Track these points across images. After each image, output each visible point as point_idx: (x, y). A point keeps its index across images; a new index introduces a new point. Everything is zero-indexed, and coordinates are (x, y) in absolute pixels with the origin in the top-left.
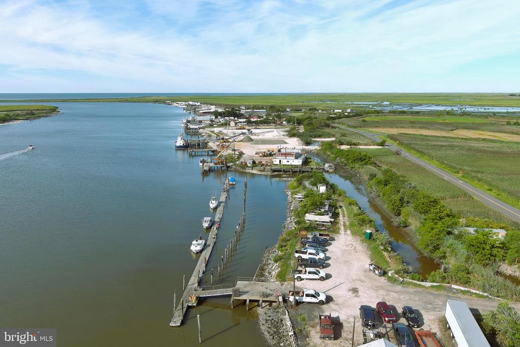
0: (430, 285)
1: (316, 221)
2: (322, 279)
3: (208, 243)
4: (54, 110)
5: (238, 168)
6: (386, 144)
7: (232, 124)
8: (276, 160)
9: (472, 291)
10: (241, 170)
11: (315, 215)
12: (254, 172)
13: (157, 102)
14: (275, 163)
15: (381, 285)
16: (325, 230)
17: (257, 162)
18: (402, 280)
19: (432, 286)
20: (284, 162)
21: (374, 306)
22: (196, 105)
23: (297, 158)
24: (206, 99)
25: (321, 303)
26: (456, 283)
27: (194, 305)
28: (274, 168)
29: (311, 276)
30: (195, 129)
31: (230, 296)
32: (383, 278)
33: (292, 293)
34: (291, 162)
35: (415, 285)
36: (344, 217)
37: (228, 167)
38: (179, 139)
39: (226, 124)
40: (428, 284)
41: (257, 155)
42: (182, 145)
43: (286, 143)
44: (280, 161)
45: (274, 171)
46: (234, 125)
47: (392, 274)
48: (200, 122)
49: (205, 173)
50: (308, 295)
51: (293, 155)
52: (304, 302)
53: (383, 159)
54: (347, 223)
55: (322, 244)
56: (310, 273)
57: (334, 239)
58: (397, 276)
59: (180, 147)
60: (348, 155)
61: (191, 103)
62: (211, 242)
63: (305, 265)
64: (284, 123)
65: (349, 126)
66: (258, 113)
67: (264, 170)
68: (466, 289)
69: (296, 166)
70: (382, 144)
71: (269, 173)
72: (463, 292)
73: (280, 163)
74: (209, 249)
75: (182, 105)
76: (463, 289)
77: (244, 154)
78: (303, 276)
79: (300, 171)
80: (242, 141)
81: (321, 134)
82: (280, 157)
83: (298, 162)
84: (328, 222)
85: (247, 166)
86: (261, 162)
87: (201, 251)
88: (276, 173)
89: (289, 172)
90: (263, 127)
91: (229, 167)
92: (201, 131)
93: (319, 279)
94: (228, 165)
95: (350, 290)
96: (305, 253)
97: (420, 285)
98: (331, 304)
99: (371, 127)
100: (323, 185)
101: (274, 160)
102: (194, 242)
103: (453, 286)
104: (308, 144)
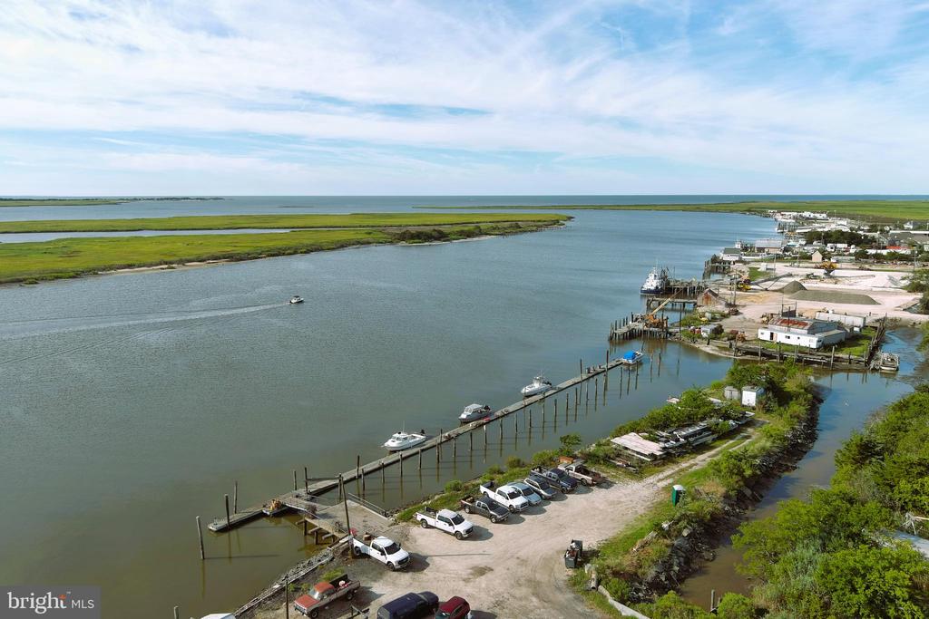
0: (629, 614)
2: (457, 534)
7: (816, 256)
8: (763, 331)
11: (645, 438)
14: (759, 336)
16: (622, 467)
17: (726, 331)
18: (593, 586)
20: (781, 337)
23: (813, 334)
25: (387, 566)
29: (441, 525)
32: (570, 572)
34: (793, 341)
35: (602, 603)
36: (714, 456)
37: (668, 334)
38: (652, 277)
40: (628, 611)
44: (772, 334)
45: (747, 353)
46: (820, 260)
47: (588, 570)
50: (374, 547)
51: (806, 324)
52: (370, 557)
54: (697, 468)
56: (441, 518)
57: (608, 486)
58: (594, 576)
63: (470, 508)
67: (727, 348)
73: (771, 337)
80: (781, 290)
82: (777, 327)
83: (811, 342)
84: (645, 455)
85: (700, 337)
86: (737, 332)
88: (748, 357)
91: (671, 334)
92: (735, 266)
93: (454, 535)
94: (670, 330)
100: (752, 390)
101: (760, 331)
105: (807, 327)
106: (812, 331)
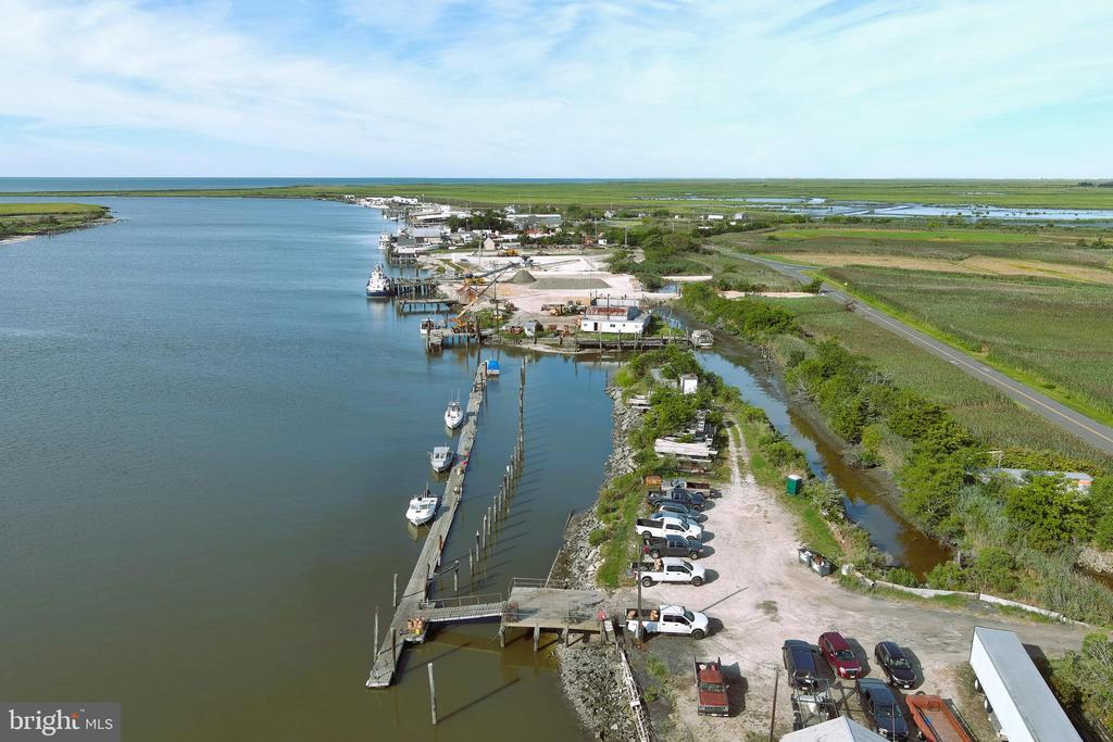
0: (932, 595)
1: (678, 455)
2: (698, 582)
3: (444, 504)
4: (101, 213)
5: (504, 339)
6: (822, 288)
7: (489, 244)
8: (586, 322)
9: (1024, 607)
10: (511, 344)
11: (676, 441)
12: (540, 348)
13: (324, 196)
14: (583, 328)
15: (826, 594)
16: (700, 474)
17: (545, 327)
18: (871, 583)
19: (938, 597)
20: (605, 327)
21: (813, 641)
22: (408, 204)
23: (632, 319)
24: (430, 190)
25: (699, 634)
26: (988, 589)
27: (419, 639)
28: (583, 339)
29: (674, 576)
30: (409, 255)
31: (497, 619)
32: (830, 580)
33: (633, 613)
34: (619, 328)
35: (900, 594)
36: (738, 446)
37: (482, 338)
38: (375, 276)
39: (475, 245)
40: (929, 593)
41: (544, 312)
42: (381, 289)
43: (607, 286)
44: (596, 324)
45: (583, 346)
46: (493, 247)
47: (848, 571)
48: (420, 240)
49: (435, 351)
50: (668, 619)
51: (623, 311)
52: (660, 633)
53: (817, 320)
54: (746, 460)
55: (693, 504)
56: (671, 569)
57: (718, 495)
58: (859, 575)
59: (378, 294)
60: (742, 312)
61: (398, 199)
62: (451, 499)
63: (658, 551)
64: (601, 242)
65: (741, 250)
66: (543, 221)
67: (561, 345)
68: (1012, 603)
69: (630, 336)
70: (814, 288)
71: (573, 352)
72: (1006, 610)
73: (596, 329)
74: (448, 517)
75: (379, 203)
76: (1004, 602)
77: (516, 309)
78: (655, 576)
79: (638, 347)
80: (510, 281)
81: (679, 265)
82: (595, 317)
83: (635, 327)
84: (704, 458)
85: (525, 336)
86: (555, 327)
87: (430, 522)
88: (587, 351)
89: (616, 347)
90: (557, 252)
91: (485, 337)
92: (421, 259)
93: (690, 583)
94: (484, 333)
95: (758, 606)
96: (659, 525)
97: (911, 595)
98: (719, 637)
99: (786, 252)
100: (692, 378)
101: (583, 322)
102: (414, 502)
103: (983, 597)
104: (654, 287)
105: (626, 314)
106: (631, 318)
